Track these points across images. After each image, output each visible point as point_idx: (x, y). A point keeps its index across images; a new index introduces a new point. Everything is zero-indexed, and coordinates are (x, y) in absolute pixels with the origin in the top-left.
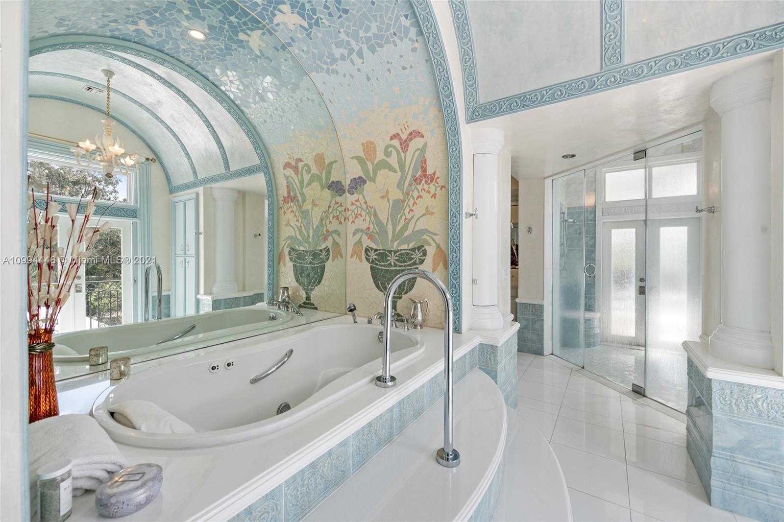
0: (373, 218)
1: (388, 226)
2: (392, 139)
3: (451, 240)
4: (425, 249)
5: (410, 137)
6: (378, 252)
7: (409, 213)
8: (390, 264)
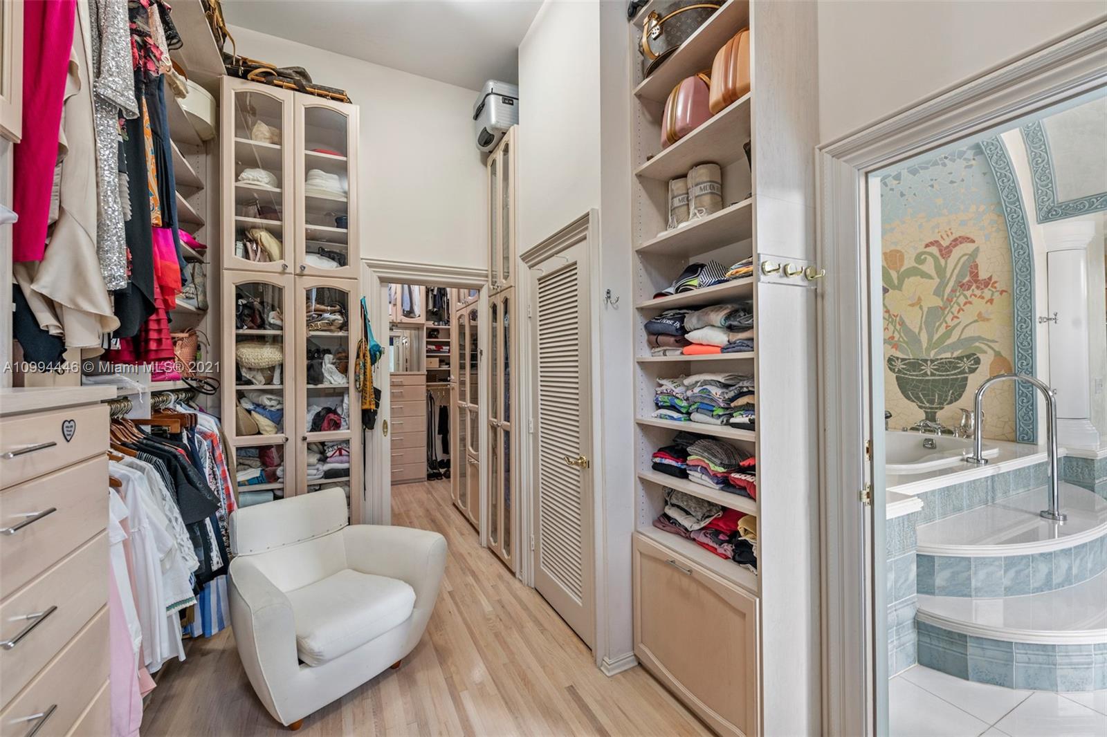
0: (898, 327)
1: (921, 334)
2: (927, 246)
3: (1018, 347)
4: (978, 357)
5: (954, 243)
6: (906, 362)
7: (952, 320)
8: (926, 374)
